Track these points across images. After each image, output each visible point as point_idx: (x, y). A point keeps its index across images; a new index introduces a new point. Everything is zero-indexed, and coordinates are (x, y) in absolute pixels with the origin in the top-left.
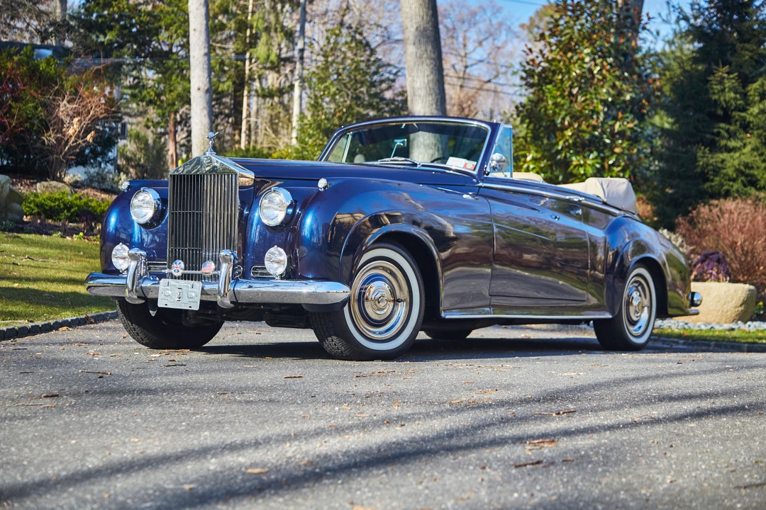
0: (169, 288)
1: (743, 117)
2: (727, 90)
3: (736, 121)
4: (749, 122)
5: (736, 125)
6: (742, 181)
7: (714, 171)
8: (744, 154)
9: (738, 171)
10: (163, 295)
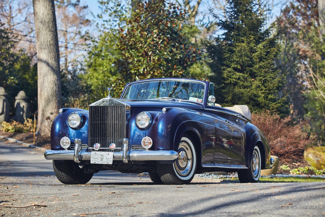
0: (96, 155)
1: (251, 70)
2: (243, 56)
3: (247, 72)
4: (254, 73)
5: (247, 74)
6: (252, 103)
7: (238, 98)
8: (252, 89)
9: (250, 98)
10: (93, 158)
